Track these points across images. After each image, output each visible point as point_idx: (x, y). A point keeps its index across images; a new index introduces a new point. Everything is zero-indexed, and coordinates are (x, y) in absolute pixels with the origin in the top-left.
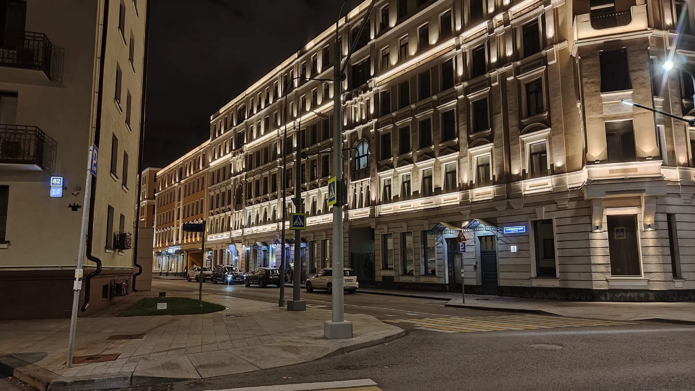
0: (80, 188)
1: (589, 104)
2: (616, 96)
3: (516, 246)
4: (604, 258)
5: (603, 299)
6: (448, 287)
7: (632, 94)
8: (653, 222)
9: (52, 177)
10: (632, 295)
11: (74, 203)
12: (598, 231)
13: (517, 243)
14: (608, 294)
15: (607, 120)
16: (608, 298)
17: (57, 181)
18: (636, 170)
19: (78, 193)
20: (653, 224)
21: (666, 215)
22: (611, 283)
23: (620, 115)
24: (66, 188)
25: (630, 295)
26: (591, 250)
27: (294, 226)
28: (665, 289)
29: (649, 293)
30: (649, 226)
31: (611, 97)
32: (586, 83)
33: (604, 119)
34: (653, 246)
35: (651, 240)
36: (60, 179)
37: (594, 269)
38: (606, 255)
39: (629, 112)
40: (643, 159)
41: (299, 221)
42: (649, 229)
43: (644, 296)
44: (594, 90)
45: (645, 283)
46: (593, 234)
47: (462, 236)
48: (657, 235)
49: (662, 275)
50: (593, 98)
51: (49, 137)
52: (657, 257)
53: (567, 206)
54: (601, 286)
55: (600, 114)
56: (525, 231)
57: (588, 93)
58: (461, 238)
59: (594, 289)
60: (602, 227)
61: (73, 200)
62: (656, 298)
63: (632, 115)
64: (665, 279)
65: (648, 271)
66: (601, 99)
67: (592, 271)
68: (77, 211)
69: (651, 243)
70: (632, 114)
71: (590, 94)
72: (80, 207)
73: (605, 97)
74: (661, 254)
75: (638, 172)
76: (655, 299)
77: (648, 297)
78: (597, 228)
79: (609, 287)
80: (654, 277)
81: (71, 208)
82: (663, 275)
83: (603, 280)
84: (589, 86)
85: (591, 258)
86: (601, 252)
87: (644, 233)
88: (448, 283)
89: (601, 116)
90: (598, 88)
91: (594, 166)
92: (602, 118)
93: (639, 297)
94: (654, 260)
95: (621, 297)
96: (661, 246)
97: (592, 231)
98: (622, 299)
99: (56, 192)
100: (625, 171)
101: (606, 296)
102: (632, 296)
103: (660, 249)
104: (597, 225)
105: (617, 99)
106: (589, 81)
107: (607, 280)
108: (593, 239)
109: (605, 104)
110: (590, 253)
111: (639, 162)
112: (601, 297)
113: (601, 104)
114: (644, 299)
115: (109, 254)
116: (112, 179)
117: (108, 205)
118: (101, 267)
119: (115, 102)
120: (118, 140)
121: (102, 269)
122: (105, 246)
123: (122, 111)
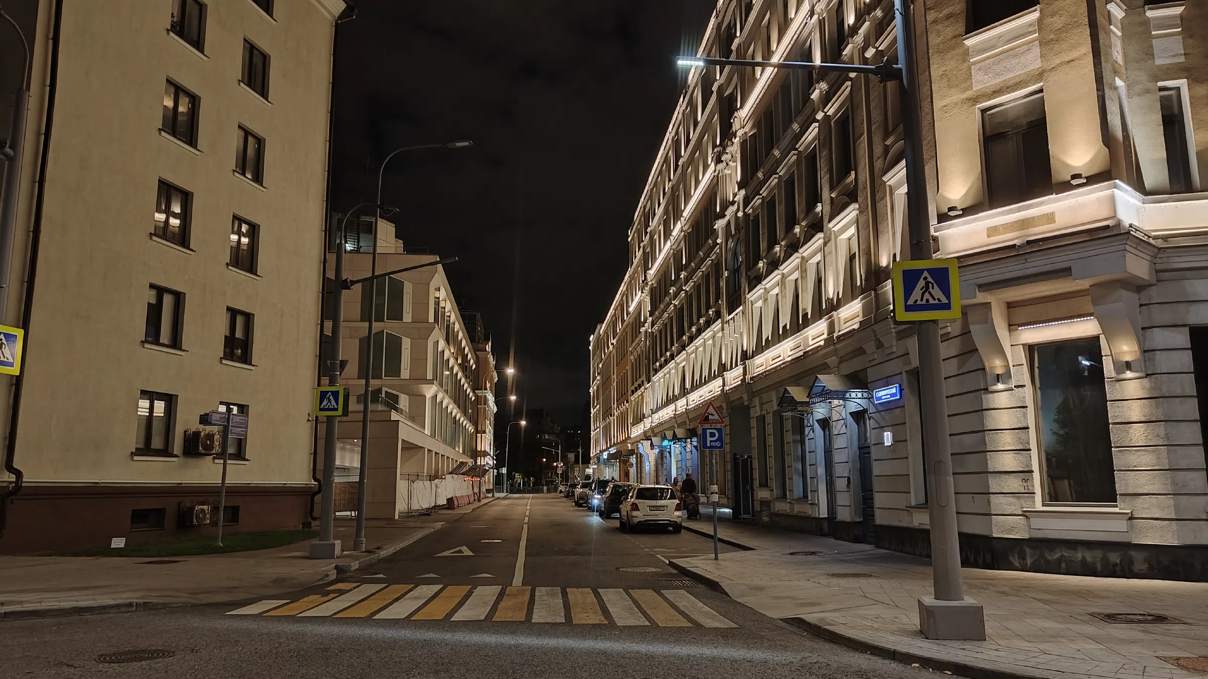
1: (941, 73)
2: (1000, 36)
3: (889, 433)
4: (1019, 456)
5: (1017, 564)
6: (825, 525)
7: (1040, 21)
8: (1138, 354)
10: (1089, 556)
12: (1000, 386)
13: (892, 426)
14: (1028, 551)
15: (981, 103)
16: (1029, 561)
18: (1050, 218)
20: (1139, 360)
21: (1188, 328)
22: (1036, 523)
23: (1010, 83)
25: (1083, 557)
26: (988, 436)
27: (321, 410)
28: (1175, 543)
29: (1133, 553)
30: (1128, 366)
31: (990, 39)
32: (935, 22)
33: (975, 100)
34: (1143, 419)
35: (1136, 405)
37: (995, 484)
38: (1021, 447)
39: (1031, 68)
40: (1066, 186)
41: (330, 401)
42: (1129, 374)
43: (1118, 562)
44: (951, 35)
45: (1121, 525)
46: (990, 395)
47: (712, 415)
48: (1152, 389)
49: (1168, 501)
50: (949, 55)
52: (1153, 451)
53: (949, 329)
54: (1011, 529)
55: (966, 90)
56: (898, 397)
57: (938, 45)
58: (710, 417)
59: (994, 535)
60: (1010, 377)
62: (1151, 568)
63: (1040, 75)
64: (1176, 514)
65: (1130, 492)
66: (966, 53)
67: (991, 491)
69: (1135, 411)
70: (1040, 70)
71: (941, 46)
73: (974, 46)
74: (1165, 443)
75: (1055, 222)
76: (1149, 568)
77: (1131, 562)
78: (998, 378)
79: (1029, 532)
80: (1144, 508)
82: (1171, 502)
83: (1016, 513)
84: (939, 27)
85: (988, 457)
86: (1010, 441)
87: (1118, 385)
88: (826, 516)
89: (968, 94)
90: (960, 27)
91: (952, 225)
92: (969, 99)
93: (1105, 560)
94: (1145, 460)
95: (1059, 561)
96: (1163, 419)
97: (986, 389)
98: (1063, 565)
100: (1024, 224)
101: (1022, 557)
102: (1089, 559)
103: (1161, 429)
104: (1000, 371)
105: (1002, 43)
106: (940, 15)
107: (1025, 515)
108: (992, 407)
109: (975, 63)
110: (985, 444)
111: (1054, 196)
112: (1011, 558)
113: (966, 65)
114: (1118, 569)
115: (162, 463)
116: (156, 352)
117: (141, 390)
118: (22, 482)
119: (151, 239)
120: (185, 294)
121: (24, 485)
122: (134, 451)
123: (192, 250)
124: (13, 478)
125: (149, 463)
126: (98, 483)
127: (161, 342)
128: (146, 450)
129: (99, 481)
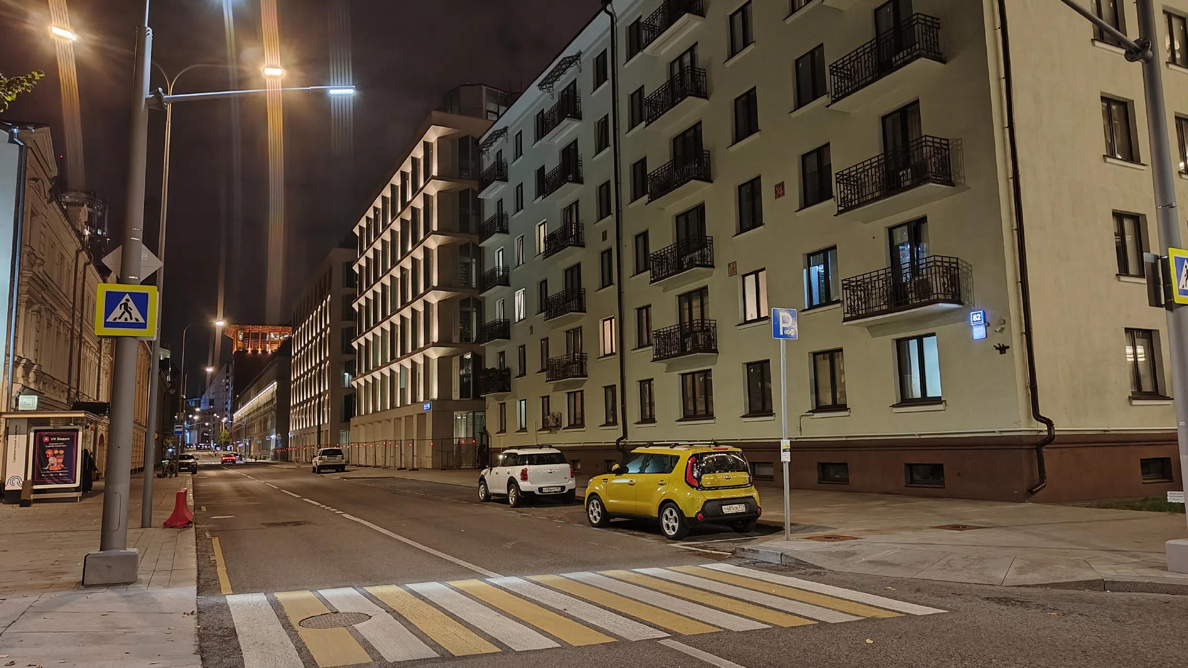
0: (1004, 320)
9: (972, 313)
11: (999, 344)
17: (977, 317)
19: (1002, 329)
24: (989, 324)
36: (980, 313)
51: (963, 261)
61: (1000, 340)
68: (1005, 353)
72: (1008, 347)
81: (998, 351)
99: (979, 332)
115: (1158, 407)
116: (1132, 284)
117: (1126, 329)
118: (1054, 431)
119: (1105, 161)
120: (1145, 215)
121: (1056, 433)
122: (1131, 395)
123: (1144, 165)
124: (1044, 427)
125: (1146, 407)
126: (1107, 431)
127: (1130, 273)
128: (1139, 394)
129: (1108, 429)
